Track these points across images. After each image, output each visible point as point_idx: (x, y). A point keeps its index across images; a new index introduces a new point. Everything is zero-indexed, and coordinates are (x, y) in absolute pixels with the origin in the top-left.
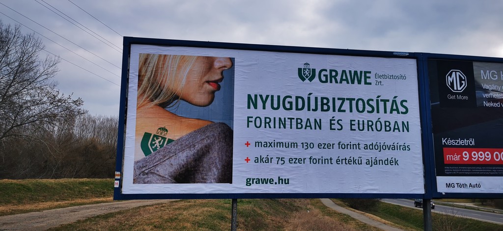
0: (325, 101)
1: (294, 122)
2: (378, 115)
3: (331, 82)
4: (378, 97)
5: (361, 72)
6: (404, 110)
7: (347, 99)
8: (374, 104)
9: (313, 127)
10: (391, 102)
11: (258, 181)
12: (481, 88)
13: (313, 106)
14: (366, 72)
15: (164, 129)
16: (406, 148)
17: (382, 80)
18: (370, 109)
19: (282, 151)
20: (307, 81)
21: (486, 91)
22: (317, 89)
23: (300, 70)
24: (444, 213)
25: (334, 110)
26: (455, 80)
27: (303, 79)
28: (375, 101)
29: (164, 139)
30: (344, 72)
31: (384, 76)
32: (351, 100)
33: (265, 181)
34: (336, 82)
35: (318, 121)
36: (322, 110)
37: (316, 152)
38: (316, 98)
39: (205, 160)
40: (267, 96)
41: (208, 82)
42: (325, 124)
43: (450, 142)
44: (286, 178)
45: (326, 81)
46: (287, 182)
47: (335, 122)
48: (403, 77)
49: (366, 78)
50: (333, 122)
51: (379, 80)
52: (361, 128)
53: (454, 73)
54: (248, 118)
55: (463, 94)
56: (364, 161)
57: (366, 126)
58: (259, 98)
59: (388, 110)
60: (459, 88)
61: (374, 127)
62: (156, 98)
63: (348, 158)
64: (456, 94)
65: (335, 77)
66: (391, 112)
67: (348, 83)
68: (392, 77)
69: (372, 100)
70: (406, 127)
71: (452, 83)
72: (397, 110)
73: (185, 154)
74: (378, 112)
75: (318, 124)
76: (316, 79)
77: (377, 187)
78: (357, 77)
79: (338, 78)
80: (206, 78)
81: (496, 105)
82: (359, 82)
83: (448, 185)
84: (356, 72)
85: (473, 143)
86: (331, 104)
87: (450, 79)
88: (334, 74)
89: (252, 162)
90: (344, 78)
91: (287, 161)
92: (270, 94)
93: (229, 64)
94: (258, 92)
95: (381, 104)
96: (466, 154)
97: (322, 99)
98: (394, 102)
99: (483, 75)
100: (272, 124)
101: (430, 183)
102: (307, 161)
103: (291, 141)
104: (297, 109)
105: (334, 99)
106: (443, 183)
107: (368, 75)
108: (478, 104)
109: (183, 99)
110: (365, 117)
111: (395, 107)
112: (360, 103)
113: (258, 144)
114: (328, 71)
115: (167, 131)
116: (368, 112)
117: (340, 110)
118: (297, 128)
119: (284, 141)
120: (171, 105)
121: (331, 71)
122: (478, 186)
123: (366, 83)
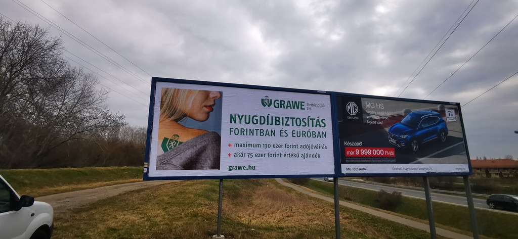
0: (277, 119)
1: (259, 131)
2: (309, 128)
3: (281, 108)
4: (309, 117)
5: (299, 102)
6: (323, 125)
7: (291, 118)
8: (306, 121)
9: (270, 134)
10: (316, 120)
11: (236, 168)
12: (366, 113)
13: (270, 122)
14: (301, 102)
15: (177, 136)
16: (324, 147)
17: (311, 107)
18: (304, 124)
19: (251, 149)
20: (267, 106)
21: (369, 114)
22: (273, 112)
23: (262, 100)
24: (346, 185)
25: (283, 125)
26: (351, 107)
27: (265, 106)
28: (307, 119)
29: (177, 142)
30: (289, 101)
31: (312, 105)
32: (293, 119)
33: (240, 168)
34: (284, 108)
35: (273, 131)
36: (276, 124)
37: (272, 150)
38: (272, 117)
39: (203, 155)
40: (243, 116)
41: (205, 106)
42: (278, 133)
43: (349, 144)
44: (254, 166)
45: (278, 107)
46: (254, 168)
47: (283, 132)
48: (323, 106)
49: (302, 105)
50: (282, 132)
51: (309, 107)
52: (299, 136)
53: (351, 104)
54: (231, 129)
55: (355, 116)
56: (300, 155)
57: (301, 134)
58: (237, 117)
59: (314, 125)
60: (354, 112)
61: (306, 135)
62: (172, 116)
63: (291, 154)
64: (352, 116)
65: (283, 105)
66: (316, 126)
67: (291, 108)
68: (317, 105)
69: (305, 119)
70: (324, 135)
71: (350, 110)
72: (320, 125)
73: (190, 151)
74: (309, 126)
75: (273, 133)
76: (272, 106)
77: (307, 171)
78: (296, 105)
79: (285, 105)
80: (204, 104)
81: (374, 122)
82: (298, 108)
83: (348, 169)
84: (296, 102)
85: (361, 144)
86: (281, 121)
87: (349, 107)
88: (283, 103)
89: (232, 156)
90: (289, 105)
91: (254, 156)
92: (244, 114)
93: (219, 95)
94: (237, 113)
95: (310, 121)
96: (357, 151)
97: (276, 117)
98: (318, 120)
99: (367, 105)
100: (245, 133)
101: (338, 168)
102: (267, 155)
103: (256, 143)
104: (261, 124)
105: (283, 118)
106: (345, 168)
107: (303, 104)
108: (364, 122)
109: (190, 117)
110: (301, 129)
111: (318, 123)
112: (298, 120)
113: (236, 145)
114: (279, 101)
115: (179, 136)
116: (303, 126)
117: (286, 125)
118: (261, 135)
119: (252, 143)
120: (182, 120)
121: (281, 101)
122: (364, 169)
123: (301, 109)
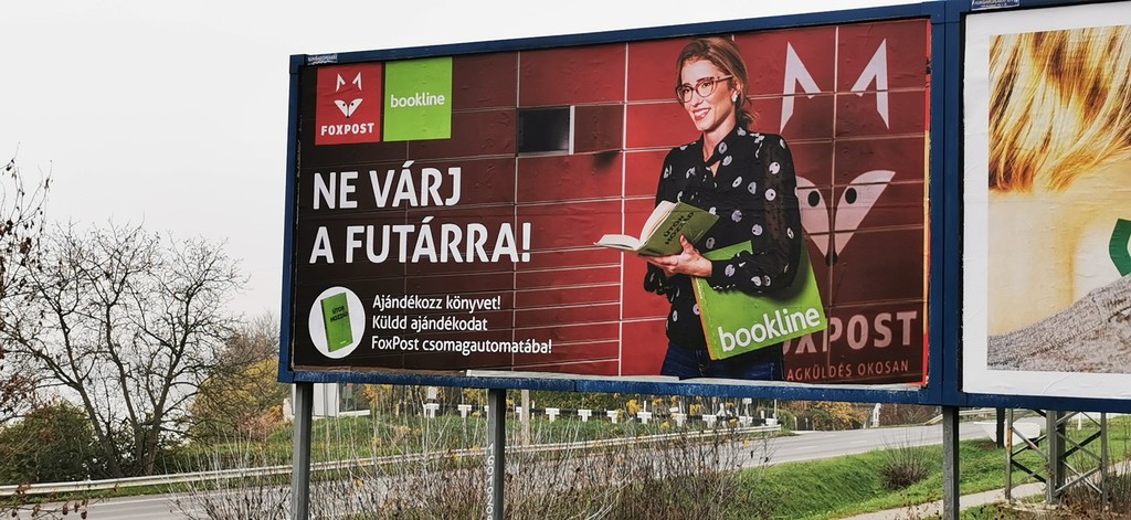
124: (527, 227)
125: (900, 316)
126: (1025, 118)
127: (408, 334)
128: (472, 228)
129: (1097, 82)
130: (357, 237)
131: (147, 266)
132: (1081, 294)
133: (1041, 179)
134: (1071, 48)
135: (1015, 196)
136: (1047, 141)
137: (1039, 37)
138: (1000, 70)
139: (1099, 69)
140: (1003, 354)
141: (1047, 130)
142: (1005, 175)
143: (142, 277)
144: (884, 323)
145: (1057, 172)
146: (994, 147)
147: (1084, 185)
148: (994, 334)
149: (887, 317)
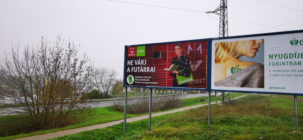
124: (155, 67)
125: (203, 79)
126: (220, 54)
127: (139, 81)
128: (148, 68)
129: (229, 49)
130: (133, 69)
131: (106, 72)
132: (227, 76)
133: (222, 62)
134: (226, 44)
135: (218, 64)
136: (222, 57)
137: (221, 43)
138: (216, 47)
139: (229, 47)
140: (216, 84)
141: (222, 55)
142: (217, 61)
143: (106, 73)
144: (201, 80)
145: (224, 61)
146: (215, 57)
147: (227, 62)
148: (215, 82)
149: (201, 79)
